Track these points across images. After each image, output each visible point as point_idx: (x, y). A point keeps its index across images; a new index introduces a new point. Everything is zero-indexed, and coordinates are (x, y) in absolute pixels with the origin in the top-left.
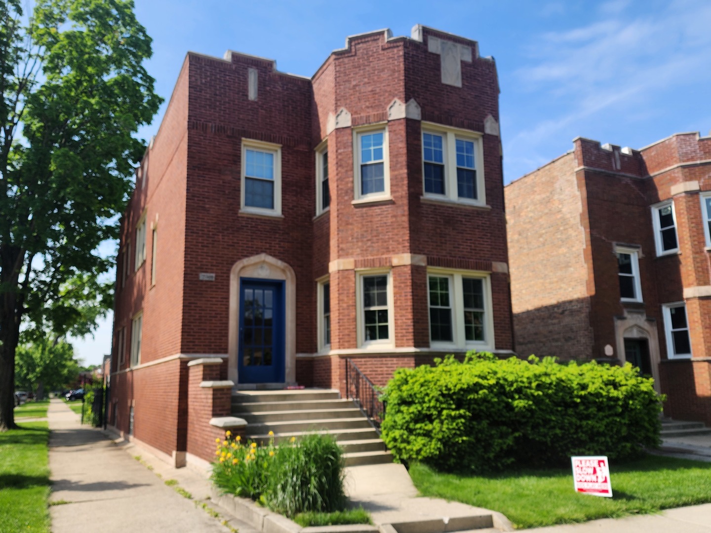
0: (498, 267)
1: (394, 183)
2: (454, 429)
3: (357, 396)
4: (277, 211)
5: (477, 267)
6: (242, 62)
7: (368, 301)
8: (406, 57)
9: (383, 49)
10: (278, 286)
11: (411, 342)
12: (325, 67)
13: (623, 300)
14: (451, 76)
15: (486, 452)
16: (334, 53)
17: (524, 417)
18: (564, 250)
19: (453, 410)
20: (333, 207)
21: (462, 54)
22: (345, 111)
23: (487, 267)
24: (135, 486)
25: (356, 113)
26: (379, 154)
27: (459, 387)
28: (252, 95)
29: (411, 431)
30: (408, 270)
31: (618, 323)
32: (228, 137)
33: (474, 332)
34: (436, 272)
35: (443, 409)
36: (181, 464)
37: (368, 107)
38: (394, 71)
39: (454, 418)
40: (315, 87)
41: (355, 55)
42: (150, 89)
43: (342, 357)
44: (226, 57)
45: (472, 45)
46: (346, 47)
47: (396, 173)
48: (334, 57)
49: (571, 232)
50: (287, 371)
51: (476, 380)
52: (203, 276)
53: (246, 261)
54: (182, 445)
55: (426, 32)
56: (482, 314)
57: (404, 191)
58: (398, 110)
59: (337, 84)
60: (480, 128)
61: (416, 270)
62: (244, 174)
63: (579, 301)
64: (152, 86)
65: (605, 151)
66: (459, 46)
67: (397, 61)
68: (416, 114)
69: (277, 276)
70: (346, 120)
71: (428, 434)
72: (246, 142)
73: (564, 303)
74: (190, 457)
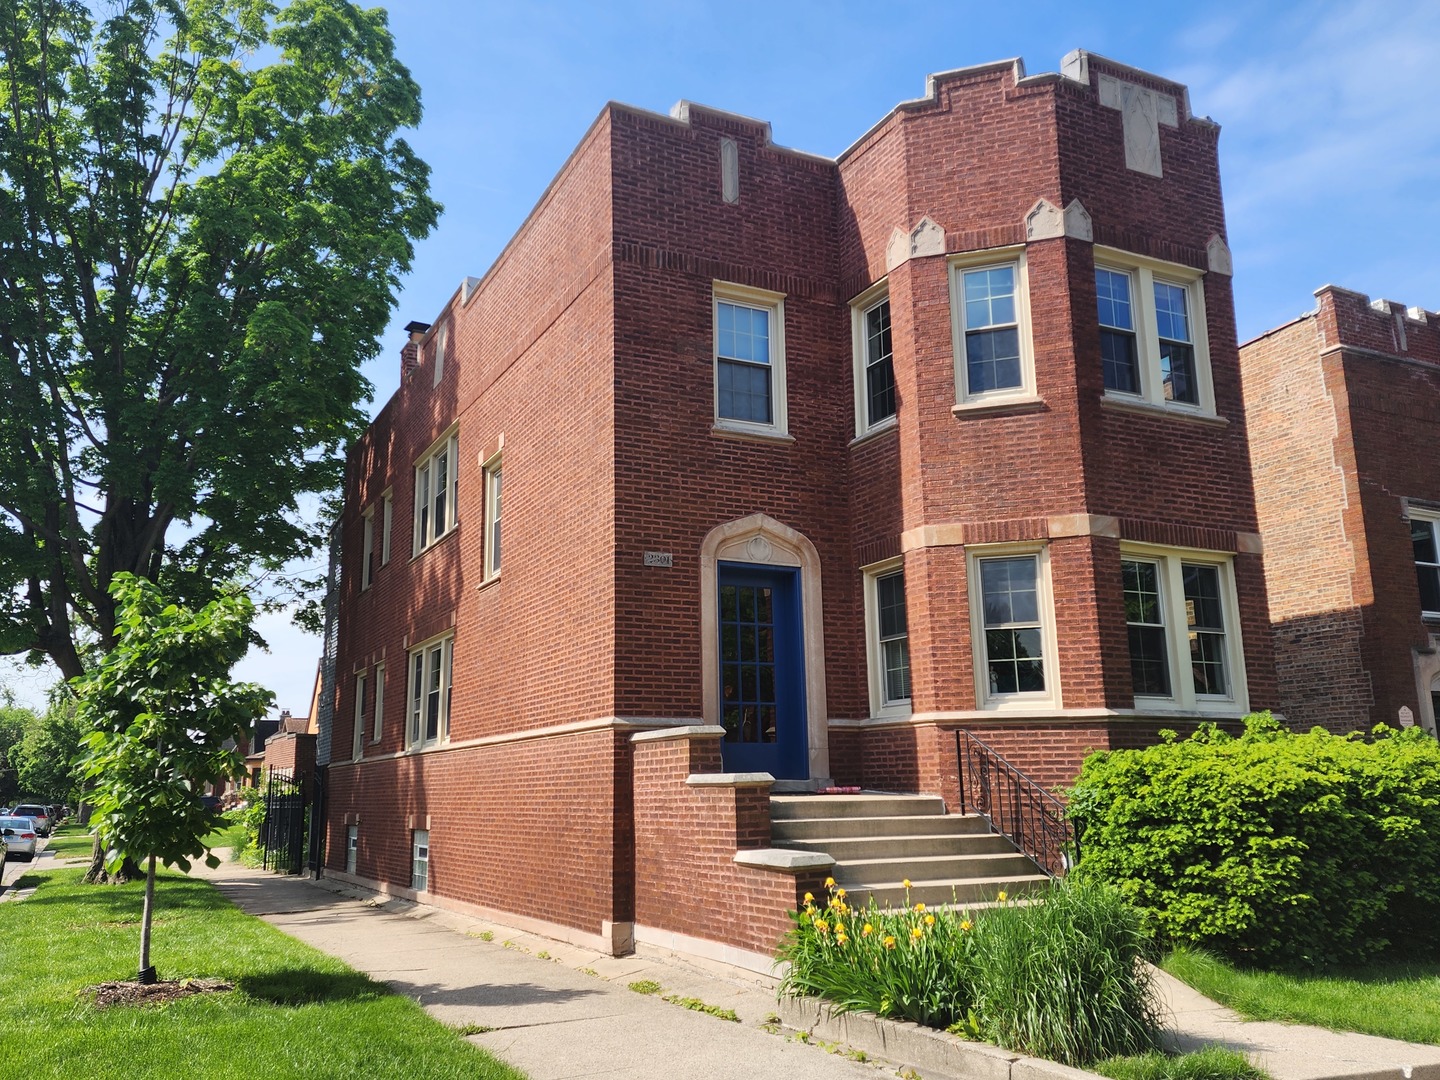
0: (1245, 540)
1: (1046, 368)
2: (1277, 877)
3: (984, 805)
4: (779, 427)
5: (1210, 543)
6: (708, 125)
7: (994, 613)
8: (1060, 114)
9: (1010, 100)
10: (787, 578)
11: (1099, 697)
12: (876, 137)
13: (1426, 614)
14: (1143, 155)
15: (1336, 926)
16: (904, 108)
18: (1296, 512)
19: (1272, 837)
20: (908, 419)
21: (1160, 111)
22: (931, 223)
23: (1229, 543)
25: (955, 227)
26: (1006, 308)
27: (1278, 787)
28: (730, 192)
29: (1163, 882)
30: (1085, 547)
31: (1421, 661)
32: (688, 276)
33: (1209, 679)
34: (1135, 551)
35: (1247, 835)
36: (623, 948)
37: (981, 216)
38: (1035, 143)
39: (1273, 855)
40: (847, 177)
41: (949, 111)
42: (419, 186)
43: (944, 726)
44: (678, 113)
45: (1177, 92)
46: (929, 94)
47: (1048, 347)
48: (902, 115)
49: (1311, 475)
50: (812, 754)
52: (652, 559)
53: (729, 529)
54: (624, 910)
55: (1095, 65)
56: (1219, 638)
57: (1068, 384)
58: (1048, 222)
59: (911, 169)
60: (1200, 261)
61: (1101, 546)
62: (716, 354)
63: (1334, 615)
64: (425, 182)
65: (1376, 314)
66: (1154, 94)
67: (1042, 121)
68: (1083, 231)
69: (785, 559)
70: (933, 241)
71: (1215, 888)
72: (721, 287)
73: (1300, 620)
74: (642, 933)
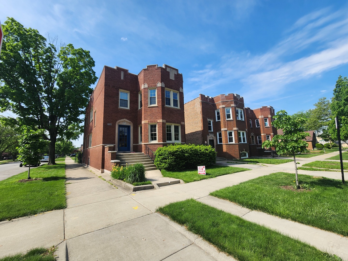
0: (182, 123)
1: (158, 102)
2: (171, 161)
3: (149, 154)
4: (128, 108)
5: (178, 123)
6: (119, 70)
7: (151, 131)
8: (161, 72)
9: (156, 69)
10: (129, 127)
11: (162, 141)
12: (141, 73)
13: (209, 131)
14: (172, 77)
15: (179, 166)
16: (143, 69)
17: (188, 158)
18: (197, 120)
19: (171, 157)
20: (143, 107)
21: (175, 72)
22: (146, 84)
23: (180, 123)
24: (90, 178)
25: (149, 84)
26: (155, 95)
27: (173, 151)
28: (122, 78)
29: (161, 162)
30: (161, 123)
31: (208, 136)
32: (115, 88)
33: (176, 139)
34: (168, 124)
35: (169, 156)
36: (103, 172)
37: (152, 83)
38: (158, 75)
39: (172, 159)
40: (138, 77)
41: (149, 70)
42: (94, 75)
43: (145, 145)
44: (115, 68)
45: (177, 70)
46: (147, 68)
47: (159, 100)
48: (143, 70)
49: (198, 115)
50: (131, 148)
51: (177, 149)
52: (108, 124)
53: (120, 121)
54: (103, 167)
55: (166, 66)
56: (179, 134)
57: (161, 104)
58: (159, 85)
59: (144, 77)
60: (179, 90)
61: (163, 123)
62: (120, 98)
63: (200, 131)
64: (95, 74)
65: (206, 97)
66: (174, 70)
67: (159, 72)
68: (164, 86)
69: (128, 124)
70: (146, 86)
71: (165, 162)
72: (120, 90)
73: (197, 131)
74: (105, 170)
